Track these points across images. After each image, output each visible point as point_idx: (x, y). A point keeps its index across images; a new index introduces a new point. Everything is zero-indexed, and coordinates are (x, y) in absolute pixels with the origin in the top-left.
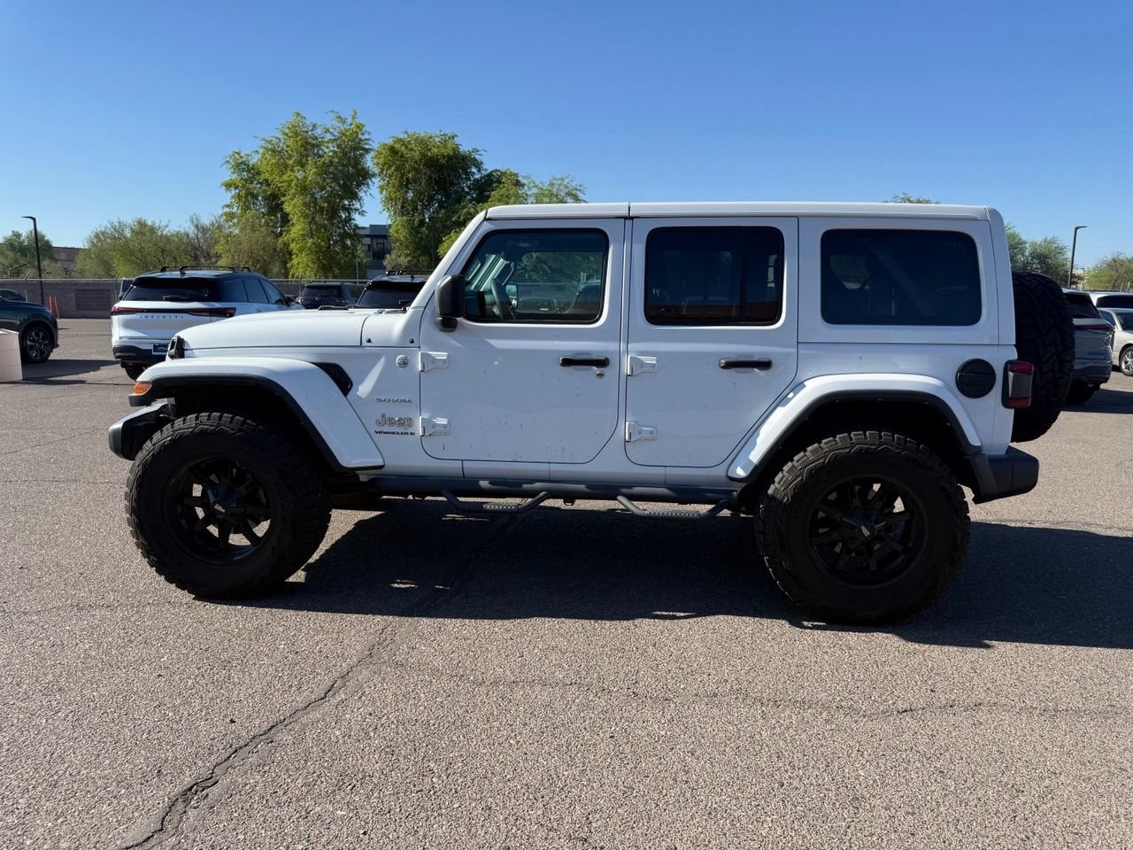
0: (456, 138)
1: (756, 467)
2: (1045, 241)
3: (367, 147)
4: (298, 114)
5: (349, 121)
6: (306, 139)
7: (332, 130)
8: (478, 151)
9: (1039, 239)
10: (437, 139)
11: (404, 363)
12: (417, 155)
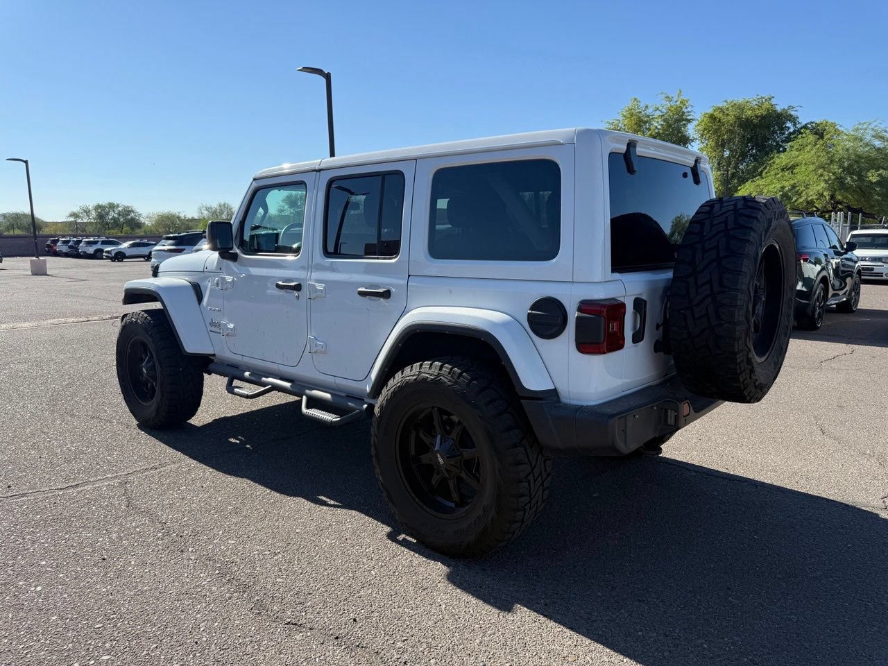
0: (773, 99)
3: (689, 118)
4: (635, 99)
5: (675, 99)
6: (639, 117)
7: (660, 108)
8: (793, 107)
10: (755, 103)
12: (731, 119)
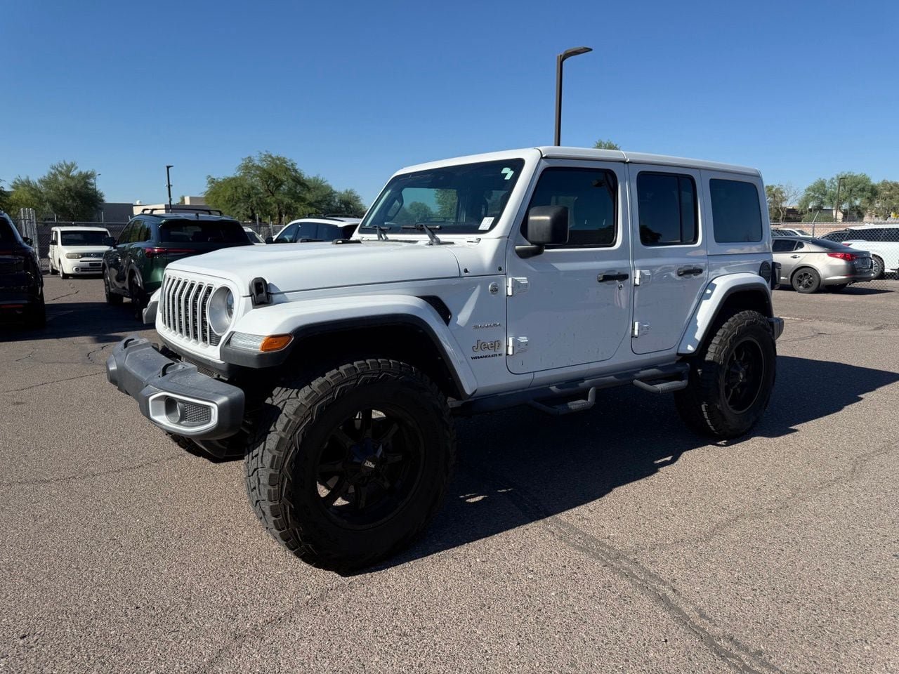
1: (700, 343)
2: (347, 192)
9: (342, 191)
11: (495, 290)
